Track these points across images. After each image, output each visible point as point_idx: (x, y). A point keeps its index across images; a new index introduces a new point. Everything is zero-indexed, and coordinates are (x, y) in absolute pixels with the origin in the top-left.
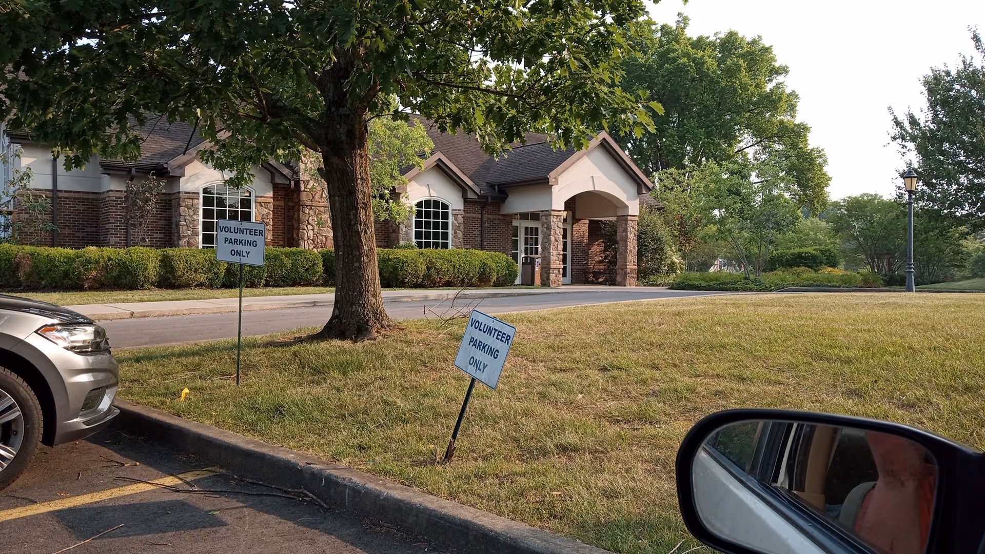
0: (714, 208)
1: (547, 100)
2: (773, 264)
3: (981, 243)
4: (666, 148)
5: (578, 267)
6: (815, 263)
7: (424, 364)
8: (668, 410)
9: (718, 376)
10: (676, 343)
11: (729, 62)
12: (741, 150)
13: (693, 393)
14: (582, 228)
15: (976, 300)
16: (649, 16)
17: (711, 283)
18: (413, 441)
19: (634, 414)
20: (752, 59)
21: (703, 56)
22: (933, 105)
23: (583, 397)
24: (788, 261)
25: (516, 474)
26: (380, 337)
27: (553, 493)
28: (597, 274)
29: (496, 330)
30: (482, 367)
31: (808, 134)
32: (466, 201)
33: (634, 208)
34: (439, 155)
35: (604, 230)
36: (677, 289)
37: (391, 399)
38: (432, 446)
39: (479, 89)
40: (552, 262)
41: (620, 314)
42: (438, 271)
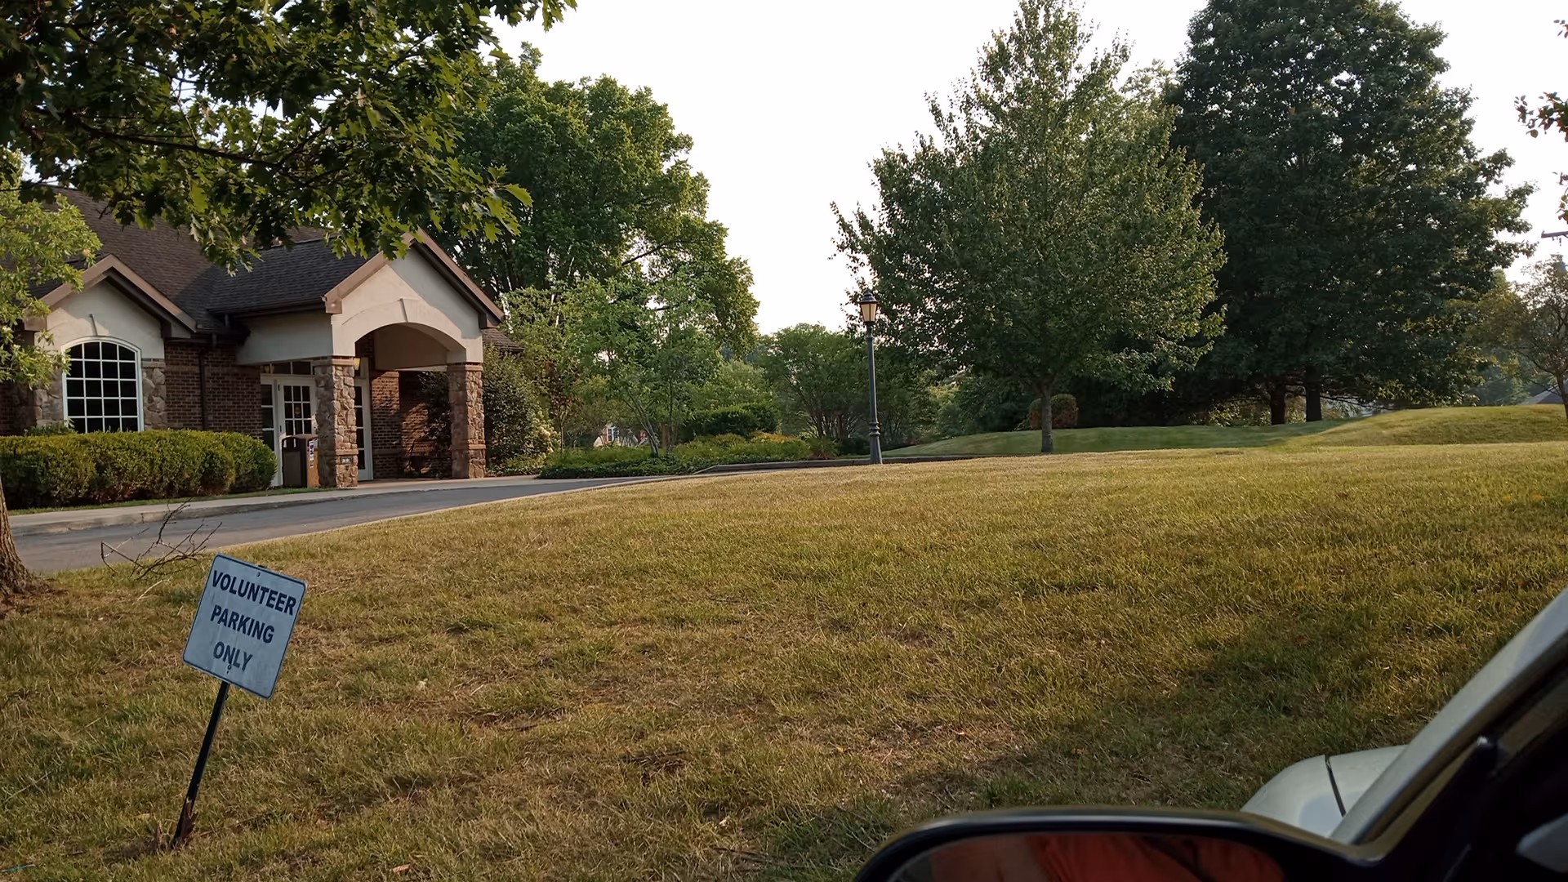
0: (597, 350)
1: (328, 173)
2: (689, 431)
3: (949, 389)
4: (517, 255)
5: (384, 451)
6: (745, 427)
7: (112, 656)
8: (573, 688)
9: (644, 620)
10: (571, 571)
11: (605, 125)
12: (631, 261)
13: (608, 653)
14: (388, 385)
15: (963, 471)
16: (499, 44)
17: (603, 466)
18: (104, 812)
19: (518, 704)
20: (638, 123)
21: (565, 114)
22: (888, 202)
23: (427, 685)
24: (709, 425)
25: (321, 846)
26: (14, 612)
27: (394, 870)
28: (418, 461)
29: (265, 590)
30: (241, 661)
31: (724, 239)
32: (169, 343)
33: (474, 351)
34: (110, 262)
35: (426, 388)
36: (552, 478)
37: (47, 734)
38: (145, 816)
39: (195, 148)
40: (338, 445)
41: (472, 529)
42: (120, 473)
